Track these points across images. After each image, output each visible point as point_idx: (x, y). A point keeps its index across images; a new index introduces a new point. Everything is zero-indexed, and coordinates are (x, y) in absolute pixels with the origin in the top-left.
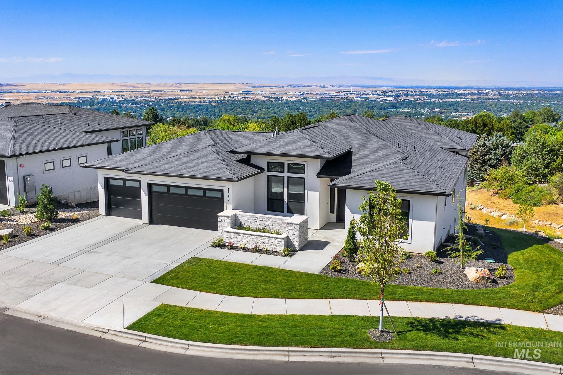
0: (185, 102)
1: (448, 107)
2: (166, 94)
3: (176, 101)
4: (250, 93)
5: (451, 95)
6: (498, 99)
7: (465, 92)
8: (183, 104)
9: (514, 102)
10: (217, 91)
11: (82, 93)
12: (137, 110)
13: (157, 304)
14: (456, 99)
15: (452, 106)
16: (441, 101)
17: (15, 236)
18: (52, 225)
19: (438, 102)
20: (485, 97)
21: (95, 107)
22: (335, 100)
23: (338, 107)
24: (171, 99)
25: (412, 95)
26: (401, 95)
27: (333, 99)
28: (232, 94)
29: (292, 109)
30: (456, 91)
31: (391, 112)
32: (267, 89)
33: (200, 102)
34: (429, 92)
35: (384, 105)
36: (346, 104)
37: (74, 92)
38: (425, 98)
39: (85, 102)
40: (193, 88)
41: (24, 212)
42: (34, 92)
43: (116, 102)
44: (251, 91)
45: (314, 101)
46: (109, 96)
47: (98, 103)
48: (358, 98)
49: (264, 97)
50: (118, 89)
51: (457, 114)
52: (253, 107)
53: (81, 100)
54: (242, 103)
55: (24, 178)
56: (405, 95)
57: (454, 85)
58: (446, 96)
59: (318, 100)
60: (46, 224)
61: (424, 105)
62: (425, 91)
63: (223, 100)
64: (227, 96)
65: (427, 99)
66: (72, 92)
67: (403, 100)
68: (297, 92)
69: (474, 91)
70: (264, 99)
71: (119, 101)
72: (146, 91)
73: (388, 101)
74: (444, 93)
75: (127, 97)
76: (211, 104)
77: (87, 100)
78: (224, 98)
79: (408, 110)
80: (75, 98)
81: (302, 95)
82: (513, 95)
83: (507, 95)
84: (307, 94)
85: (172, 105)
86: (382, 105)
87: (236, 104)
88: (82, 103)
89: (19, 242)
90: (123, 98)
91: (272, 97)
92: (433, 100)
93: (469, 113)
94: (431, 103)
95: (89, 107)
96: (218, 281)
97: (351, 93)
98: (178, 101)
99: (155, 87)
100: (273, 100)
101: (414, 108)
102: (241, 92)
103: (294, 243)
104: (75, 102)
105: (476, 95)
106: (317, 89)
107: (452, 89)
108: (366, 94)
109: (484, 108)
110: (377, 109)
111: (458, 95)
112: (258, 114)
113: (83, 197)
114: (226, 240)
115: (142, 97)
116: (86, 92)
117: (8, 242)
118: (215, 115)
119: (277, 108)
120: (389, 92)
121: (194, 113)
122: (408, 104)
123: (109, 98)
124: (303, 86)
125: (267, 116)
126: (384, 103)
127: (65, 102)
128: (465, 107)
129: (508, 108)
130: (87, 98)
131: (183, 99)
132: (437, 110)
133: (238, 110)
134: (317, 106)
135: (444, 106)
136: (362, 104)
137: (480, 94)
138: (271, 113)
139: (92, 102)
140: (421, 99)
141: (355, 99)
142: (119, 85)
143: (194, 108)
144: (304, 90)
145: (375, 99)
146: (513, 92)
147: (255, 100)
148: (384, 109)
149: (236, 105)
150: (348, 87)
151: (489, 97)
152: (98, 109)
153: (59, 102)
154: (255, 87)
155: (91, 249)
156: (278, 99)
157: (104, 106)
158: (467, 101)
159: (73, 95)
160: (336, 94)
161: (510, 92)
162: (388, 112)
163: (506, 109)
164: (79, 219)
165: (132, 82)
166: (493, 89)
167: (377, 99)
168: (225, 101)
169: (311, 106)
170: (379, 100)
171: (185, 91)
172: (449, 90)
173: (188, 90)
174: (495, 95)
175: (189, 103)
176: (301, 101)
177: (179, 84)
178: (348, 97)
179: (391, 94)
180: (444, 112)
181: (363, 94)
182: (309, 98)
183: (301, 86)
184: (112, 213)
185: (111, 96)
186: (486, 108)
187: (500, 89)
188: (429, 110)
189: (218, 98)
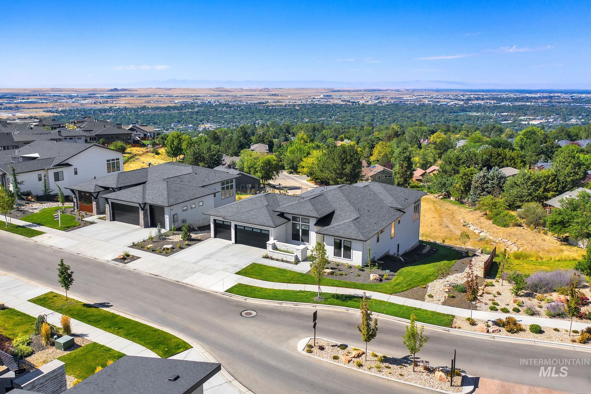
0: (272, 106)
1: (517, 110)
2: (256, 98)
3: (264, 105)
4: (330, 97)
5: (522, 99)
6: (570, 103)
7: (536, 96)
8: (271, 108)
9: (586, 106)
10: (300, 95)
11: (184, 98)
12: (231, 113)
13: (236, 283)
14: (527, 103)
15: (521, 110)
16: (511, 105)
17: (174, 248)
18: (190, 243)
19: (507, 106)
20: (557, 100)
21: (195, 110)
22: (408, 104)
23: (410, 111)
24: (260, 103)
25: (483, 99)
26: (472, 99)
27: (407, 103)
28: (314, 98)
29: (368, 113)
30: (527, 95)
31: (460, 115)
32: (346, 93)
33: (286, 105)
34: (500, 96)
35: (454, 109)
36: (418, 108)
37: (177, 96)
38: (495, 102)
39: (187, 106)
40: (280, 92)
41: (174, 234)
42: (145, 97)
43: (213, 106)
44: (331, 95)
45: (389, 105)
46: (207, 100)
47: (198, 107)
48: (430, 102)
49: (343, 101)
50: (214, 94)
51: (525, 118)
52: (332, 111)
53: (184, 104)
54: (322, 107)
55: (174, 216)
56: (475, 99)
57: (526, 88)
58: (516, 100)
59: (392, 104)
60: (187, 242)
61: (494, 109)
62: (496, 95)
63: (305, 104)
64: (309, 100)
65: (497, 103)
66: (176, 97)
67: (473, 104)
68: (373, 96)
69: (545, 95)
70: (342, 103)
71: (216, 105)
72: (238, 95)
73: (458, 105)
74: (515, 96)
75: (223, 101)
76: (295, 108)
77: (188, 104)
78: (306, 102)
79: (477, 114)
80: (178, 102)
81: (377, 99)
82: (586, 98)
83: (580, 98)
84: (382, 98)
85: (261, 108)
86: (452, 109)
87: (317, 107)
88: (184, 106)
89: (176, 252)
90: (219, 102)
91: (350, 101)
92: (503, 104)
93: (537, 116)
94: (500, 106)
95: (190, 110)
96: (262, 275)
97: (424, 97)
98: (266, 105)
99: (247, 91)
100: (350, 104)
101: (484, 112)
102: (322, 96)
103: (299, 258)
104: (178, 106)
105: (547, 99)
106: (392, 93)
107: (524, 93)
108: (438, 98)
109: (554, 112)
110: (448, 113)
111: (528, 99)
112: (336, 117)
113: (201, 224)
114: (269, 255)
115: (235, 101)
116: (188, 96)
117: (172, 251)
118: (298, 118)
119: (354, 112)
120: (461, 96)
121: (279, 116)
122: (478, 108)
123: (207, 102)
124: (379, 91)
125: (344, 119)
126: (455, 106)
127: (170, 105)
128: (534, 111)
129: (578, 111)
130: (188, 102)
131: (271, 102)
132: (506, 114)
133: (319, 114)
134: (391, 109)
135: (513, 110)
136: (433, 107)
137: (551, 97)
138: (348, 116)
139: (192, 106)
140: (491, 103)
141: (427, 103)
142: (216, 89)
143: (280, 111)
144: (380, 94)
145: (446, 103)
146: (587, 95)
147: (335, 104)
148: (455, 112)
149: (317, 109)
150: (421, 90)
151: (560, 100)
152: (197, 112)
153: (165, 106)
154: (335, 91)
155: (209, 257)
156: (355, 103)
157: (202, 109)
158: (537, 105)
159: (177, 99)
160: (409, 98)
161: (583, 96)
162: (457, 116)
163: (576, 112)
164: (202, 239)
165: (227, 87)
166: (566, 92)
167: (448, 103)
168: (307, 104)
169: (385, 109)
170: (449, 104)
171: (273, 95)
172: (520, 94)
173: (275, 95)
174: (567, 99)
175: (275, 107)
176: (377, 105)
177: (267, 88)
178: (421, 101)
179: (462, 98)
180: (512, 116)
181: (435, 98)
182: (384, 102)
183: (377, 90)
184: (217, 236)
185: (208, 100)
186: (556, 112)
187: (573, 93)
188: (498, 114)
189: (302, 102)
